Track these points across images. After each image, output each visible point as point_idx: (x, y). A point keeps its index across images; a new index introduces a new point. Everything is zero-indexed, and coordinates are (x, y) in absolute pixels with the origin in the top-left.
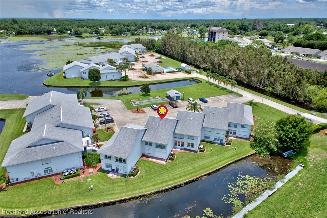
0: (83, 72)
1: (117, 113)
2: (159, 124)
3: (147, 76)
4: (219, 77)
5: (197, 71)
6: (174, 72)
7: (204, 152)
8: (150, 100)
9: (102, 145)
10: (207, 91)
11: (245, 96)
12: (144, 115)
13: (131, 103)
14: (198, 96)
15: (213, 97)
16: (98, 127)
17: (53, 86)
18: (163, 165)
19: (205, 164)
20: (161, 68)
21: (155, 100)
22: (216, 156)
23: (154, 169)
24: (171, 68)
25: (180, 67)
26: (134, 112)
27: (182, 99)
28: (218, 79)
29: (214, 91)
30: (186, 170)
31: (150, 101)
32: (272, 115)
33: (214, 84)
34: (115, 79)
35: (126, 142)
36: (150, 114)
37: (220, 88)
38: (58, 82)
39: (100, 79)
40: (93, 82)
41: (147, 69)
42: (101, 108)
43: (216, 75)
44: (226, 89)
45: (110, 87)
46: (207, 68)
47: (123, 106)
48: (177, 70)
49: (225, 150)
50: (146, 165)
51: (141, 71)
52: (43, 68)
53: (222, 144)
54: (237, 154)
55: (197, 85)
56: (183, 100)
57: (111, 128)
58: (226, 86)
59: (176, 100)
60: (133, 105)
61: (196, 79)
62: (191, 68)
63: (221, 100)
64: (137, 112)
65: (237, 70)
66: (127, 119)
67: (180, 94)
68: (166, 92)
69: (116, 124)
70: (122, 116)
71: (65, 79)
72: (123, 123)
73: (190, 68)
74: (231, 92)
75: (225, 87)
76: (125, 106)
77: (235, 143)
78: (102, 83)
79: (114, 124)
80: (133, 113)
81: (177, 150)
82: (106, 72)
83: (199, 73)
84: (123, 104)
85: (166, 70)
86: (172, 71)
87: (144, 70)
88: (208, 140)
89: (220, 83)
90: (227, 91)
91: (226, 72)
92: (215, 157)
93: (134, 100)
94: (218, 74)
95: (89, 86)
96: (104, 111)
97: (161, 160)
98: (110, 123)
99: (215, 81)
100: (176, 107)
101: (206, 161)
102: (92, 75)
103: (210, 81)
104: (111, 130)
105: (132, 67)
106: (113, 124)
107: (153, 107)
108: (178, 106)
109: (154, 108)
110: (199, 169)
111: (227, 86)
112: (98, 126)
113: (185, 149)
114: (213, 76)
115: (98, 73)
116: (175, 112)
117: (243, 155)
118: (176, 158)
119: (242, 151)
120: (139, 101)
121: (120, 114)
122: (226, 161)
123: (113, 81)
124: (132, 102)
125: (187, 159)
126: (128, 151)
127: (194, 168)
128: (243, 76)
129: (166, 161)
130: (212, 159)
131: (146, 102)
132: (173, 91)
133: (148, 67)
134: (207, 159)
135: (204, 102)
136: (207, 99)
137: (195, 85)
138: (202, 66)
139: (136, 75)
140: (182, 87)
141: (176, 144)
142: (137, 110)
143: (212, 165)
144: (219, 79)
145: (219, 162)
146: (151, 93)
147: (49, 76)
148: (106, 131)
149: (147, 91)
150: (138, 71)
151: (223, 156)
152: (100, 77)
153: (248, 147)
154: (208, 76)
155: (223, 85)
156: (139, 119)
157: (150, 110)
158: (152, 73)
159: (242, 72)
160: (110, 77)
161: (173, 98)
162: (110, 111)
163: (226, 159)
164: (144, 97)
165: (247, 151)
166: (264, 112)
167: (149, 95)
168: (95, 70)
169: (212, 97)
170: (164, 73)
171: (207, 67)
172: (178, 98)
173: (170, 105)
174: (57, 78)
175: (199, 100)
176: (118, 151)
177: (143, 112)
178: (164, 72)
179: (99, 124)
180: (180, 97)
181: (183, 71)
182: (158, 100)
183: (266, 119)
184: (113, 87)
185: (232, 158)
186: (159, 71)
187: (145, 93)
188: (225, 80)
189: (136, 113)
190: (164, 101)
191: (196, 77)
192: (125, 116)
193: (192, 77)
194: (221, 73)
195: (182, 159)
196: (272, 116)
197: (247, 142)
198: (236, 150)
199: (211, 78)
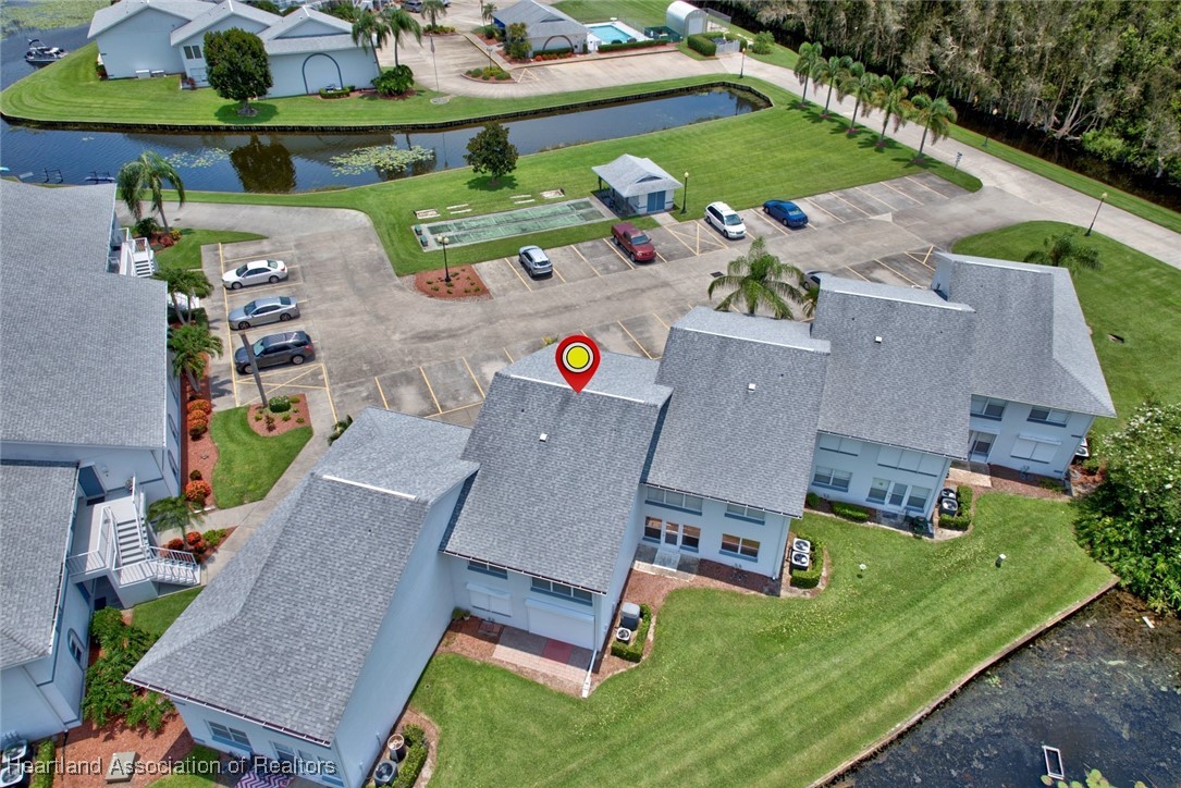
0: (187, 49)
1: (337, 298)
2: (549, 436)
3: (506, 67)
4: (864, 78)
5: (743, 45)
6: (633, 45)
7: (819, 586)
8: (518, 213)
9: (224, 535)
10: (800, 154)
11: (994, 184)
12: (479, 310)
13: (419, 233)
14: (757, 186)
15: (832, 196)
16: (222, 393)
17: (38, 122)
18: (576, 701)
19: (829, 688)
20: (570, 26)
21: (538, 214)
22: (889, 618)
23: (523, 737)
24: (620, 25)
25: (664, 17)
26: (426, 293)
27: (675, 207)
28: (857, 89)
29: (835, 158)
30: (715, 745)
31: (517, 221)
32: (1151, 303)
33: (830, 117)
34: (347, 84)
35: (327, 598)
36: (510, 302)
37: (861, 138)
38: (64, 98)
39: (270, 85)
40: (231, 102)
41: (504, 33)
42: (252, 266)
43: (846, 66)
44: (890, 144)
45: (323, 130)
46: (791, 22)
47: (376, 249)
48: (647, 34)
49: (936, 568)
50: (476, 701)
51: (476, 39)
52: (16, 23)
53: (917, 526)
54: (1012, 601)
55: (748, 122)
56: (684, 211)
57: (296, 402)
58: (896, 130)
59: (644, 211)
60: (425, 244)
61: (742, 89)
62: (717, 25)
63: (874, 211)
64: (443, 287)
65: (949, 40)
66: (389, 340)
67: (667, 181)
68: (595, 168)
69: (325, 376)
70: (366, 318)
71: (105, 85)
72: (365, 367)
73: (710, 24)
74: (920, 163)
75: (889, 133)
76: (386, 247)
77: (987, 512)
78: (280, 106)
79: (315, 374)
80: (425, 298)
81: (660, 577)
82: (301, 49)
83: (755, 52)
84: (374, 235)
85: (596, 36)
86: (624, 42)
87: (489, 35)
88: (834, 495)
89: (865, 113)
90: (899, 154)
91: (882, 51)
92: (886, 627)
93: (432, 214)
94: (855, 65)
95: (216, 123)
96: (270, 282)
97: (566, 661)
98: (291, 363)
99: (840, 99)
100: (648, 259)
101: (836, 660)
102: (223, 66)
103: (810, 97)
104: (294, 418)
105: (433, 18)
106: (308, 368)
107: (531, 259)
108: (660, 248)
109: (532, 265)
110: (799, 729)
111: (901, 128)
112: (227, 387)
113: (707, 568)
114: (829, 75)
115: (254, 55)
116: (643, 291)
117: (1048, 608)
118: (657, 636)
119: (1039, 573)
120: (458, 216)
121: (351, 302)
122: (952, 656)
123: (339, 95)
124: (424, 227)
125: (719, 644)
126: (341, 678)
127: (769, 726)
128: (978, 70)
129: (596, 671)
130: (869, 644)
131: (493, 225)
132: (634, 165)
133: (508, 22)
134: (841, 648)
135: (787, 226)
136: (805, 206)
137: (735, 119)
138: (766, 15)
139: (452, 62)
140: (675, 131)
141: (652, 534)
142: (444, 277)
143: (873, 695)
144: (861, 92)
145: (913, 665)
146: (523, 172)
147: (32, 63)
148: (260, 428)
149: (502, 162)
150: (461, 38)
151: (930, 615)
152: (266, 76)
153: (1067, 548)
154: (802, 72)
155: (882, 121)
156: (452, 334)
157: (514, 276)
158: (530, 54)
159: (974, 52)
160: (323, 76)
161: (630, 202)
162: (300, 283)
163: (950, 641)
164: (485, 193)
165: (1065, 571)
166: (1108, 287)
167: (511, 183)
168: (234, 39)
169: (828, 191)
170: (585, 51)
171: (790, 17)
172: (657, 200)
173: (619, 245)
174: (67, 78)
175: (760, 209)
176: (274, 674)
177: (478, 290)
178: (585, 46)
179: (234, 375)
180: (668, 198)
181: (677, 40)
182: (555, 214)
183: (1126, 335)
184: (337, 130)
185: (987, 634)
186: (563, 44)
187: (489, 174)
188: (895, 95)
189: (441, 296)
190: (584, 216)
191: (741, 77)
192: (381, 319)
193: (718, 76)
194: (858, 49)
195: (693, 646)
196: (1151, 310)
197: (1054, 506)
198: (998, 565)
199: (818, 81)
